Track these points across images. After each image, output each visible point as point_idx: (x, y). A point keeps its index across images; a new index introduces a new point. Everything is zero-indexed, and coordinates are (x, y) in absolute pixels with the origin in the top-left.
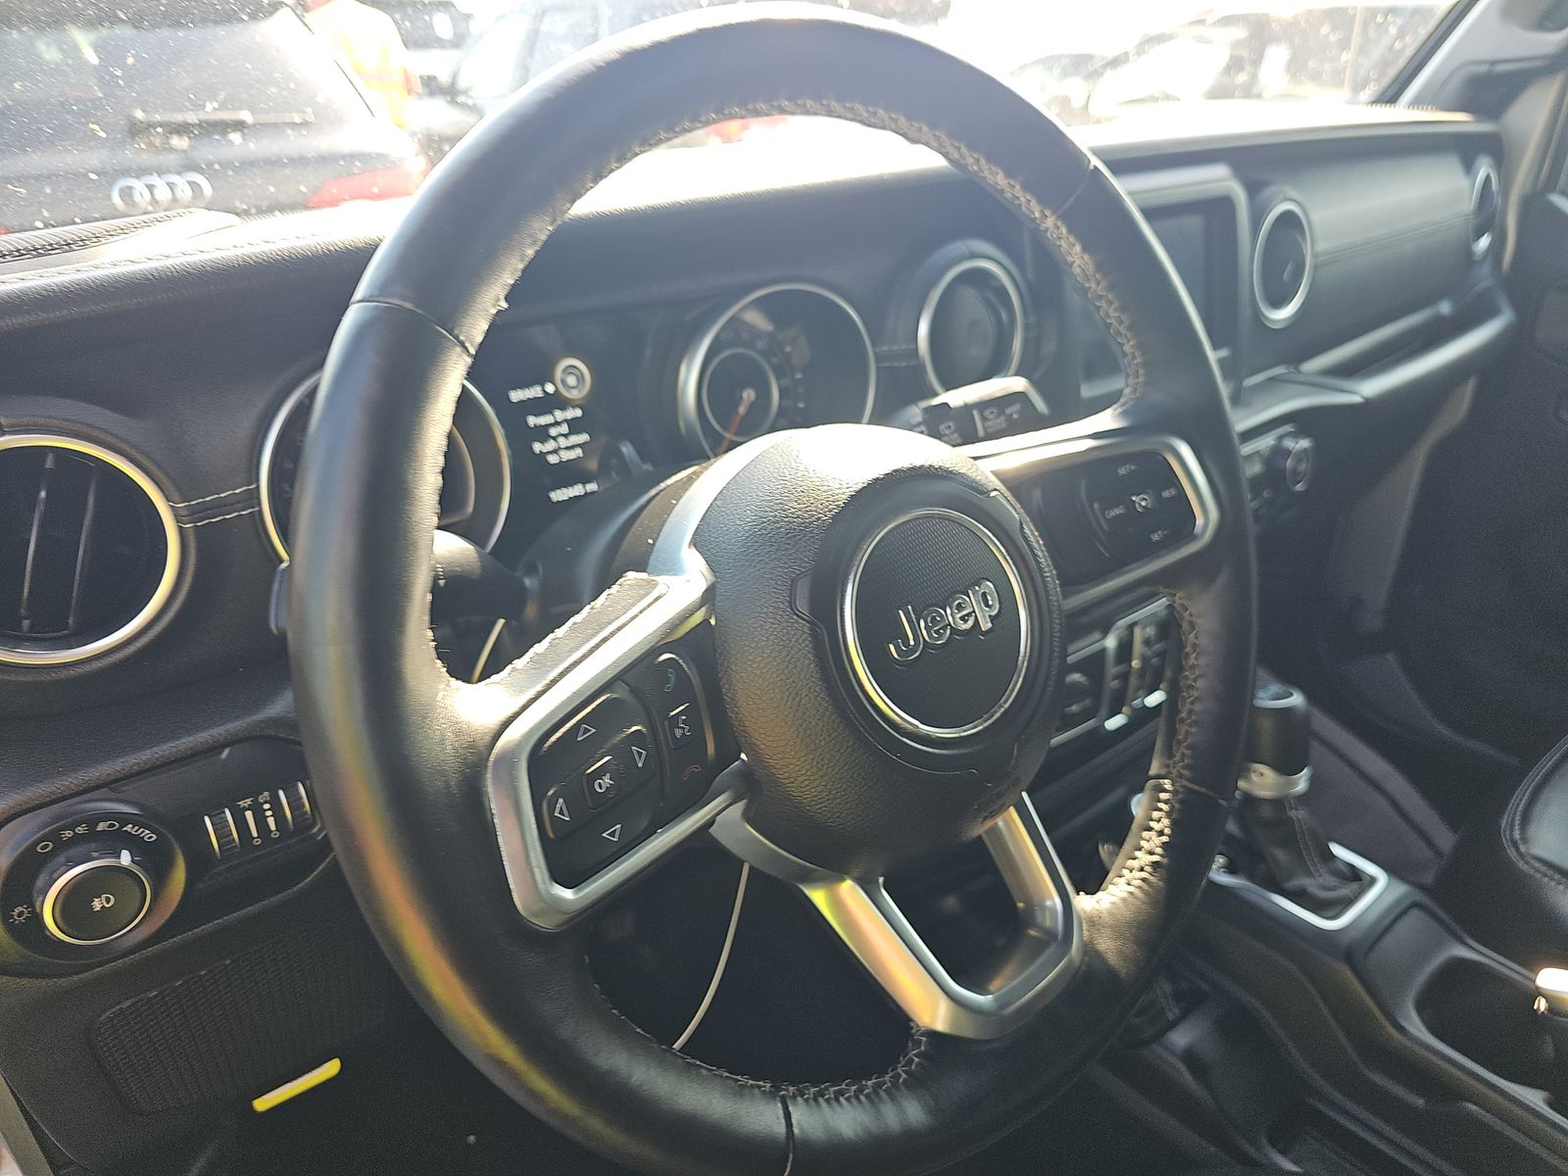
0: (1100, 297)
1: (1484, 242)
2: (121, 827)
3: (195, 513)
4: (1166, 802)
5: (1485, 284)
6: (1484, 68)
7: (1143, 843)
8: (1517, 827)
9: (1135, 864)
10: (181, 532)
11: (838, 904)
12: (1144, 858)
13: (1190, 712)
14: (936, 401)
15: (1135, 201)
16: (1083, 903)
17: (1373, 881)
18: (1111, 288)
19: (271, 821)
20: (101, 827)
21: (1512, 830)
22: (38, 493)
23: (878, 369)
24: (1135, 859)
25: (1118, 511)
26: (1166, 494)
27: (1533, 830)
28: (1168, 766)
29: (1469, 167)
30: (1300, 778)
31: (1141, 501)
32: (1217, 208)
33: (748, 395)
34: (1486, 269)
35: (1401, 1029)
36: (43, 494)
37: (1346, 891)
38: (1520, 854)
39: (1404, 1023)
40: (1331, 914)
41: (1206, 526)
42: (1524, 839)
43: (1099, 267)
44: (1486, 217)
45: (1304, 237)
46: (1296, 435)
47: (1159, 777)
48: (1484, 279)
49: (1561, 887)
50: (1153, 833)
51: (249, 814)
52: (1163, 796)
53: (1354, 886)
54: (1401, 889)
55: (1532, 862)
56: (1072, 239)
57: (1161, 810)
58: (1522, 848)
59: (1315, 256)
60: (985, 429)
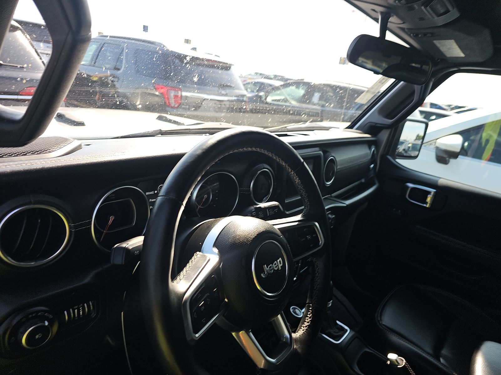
0: (301, 189)
1: (372, 166)
2: (44, 314)
3: (75, 227)
4: (311, 310)
5: (372, 175)
6: (374, 124)
7: (306, 320)
8: (379, 317)
9: (304, 325)
10: (70, 232)
11: (239, 337)
12: (306, 324)
13: (317, 287)
14: (258, 206)
15: (301, 156)
16: (294, 335)
17: (347, 331)
18: (304, 188)
19: (81, 312)
20: (40, 314)
21: (378, 318)
22: (38, 221)
23: (240, 193)
24: (305, 324)
25: (304, 239)
26: (314, 236)
27: (383, 318)
28: (312, 301)
29: (370, 148)
30: (330, 303)
31: (309, 237)
32: (317, 157)
33: (206, 196)
34: (372, 172)
35: (354, 371)
36: (39, 221)
37: (340, 333)
38: (380, 324)
39: (354, 369)
40: (336, 340)
41: (322, 243)
42: (381, 320)
43: (301, 183)
44: (373, 160)
45: (335, 164)
46: (331, 214)
47: (309, 303)
48: (372, 174)
49: (390, 333)
50: (308, 318)
51: (76, 311)
52: (311, 308)
53: (342, 332)
54: (353, 333)
55: (383, 326)
56: (297, 176)
57: (310, 312)
58: (380, 322)
59: (337, 169)
60: (269, 214)
